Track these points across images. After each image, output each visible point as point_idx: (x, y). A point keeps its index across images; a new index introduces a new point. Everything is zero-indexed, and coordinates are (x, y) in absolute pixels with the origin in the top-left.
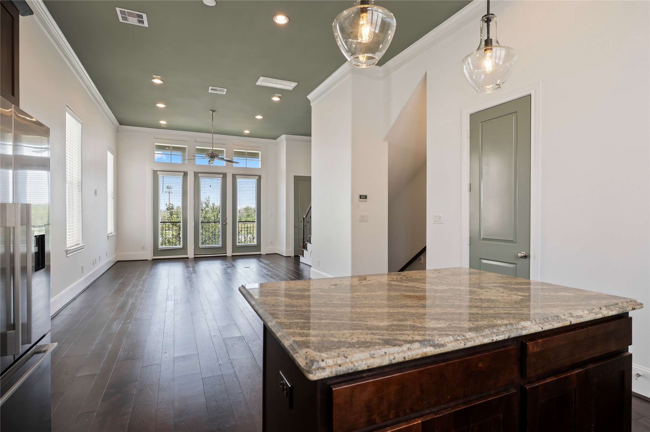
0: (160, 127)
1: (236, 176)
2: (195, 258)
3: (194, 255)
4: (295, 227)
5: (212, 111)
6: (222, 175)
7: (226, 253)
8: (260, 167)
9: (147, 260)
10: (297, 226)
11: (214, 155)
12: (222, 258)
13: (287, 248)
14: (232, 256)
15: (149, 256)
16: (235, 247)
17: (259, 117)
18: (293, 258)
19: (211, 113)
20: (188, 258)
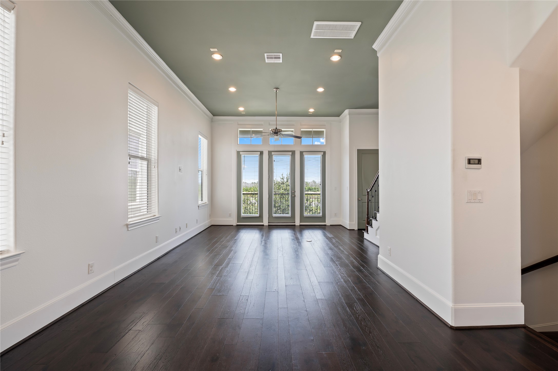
0: (239, 115)
1: (304, 153)
2: (269, 225)
3: (269, 223)
4: (358, 200)
5: (276, 89)
6: (291, 153)
7: (295, 223)
8: (325, 144)
9: (233, 225)
10: (360, 199)
11: (277, 131)
12: (290, 226)
13: (350, 221)
14: (300, 225)
15: (234, 221)
16: (302, 218)
17: (321, 90)
18: (357, 231)
19: (275, 91)
20: (263, 225)
